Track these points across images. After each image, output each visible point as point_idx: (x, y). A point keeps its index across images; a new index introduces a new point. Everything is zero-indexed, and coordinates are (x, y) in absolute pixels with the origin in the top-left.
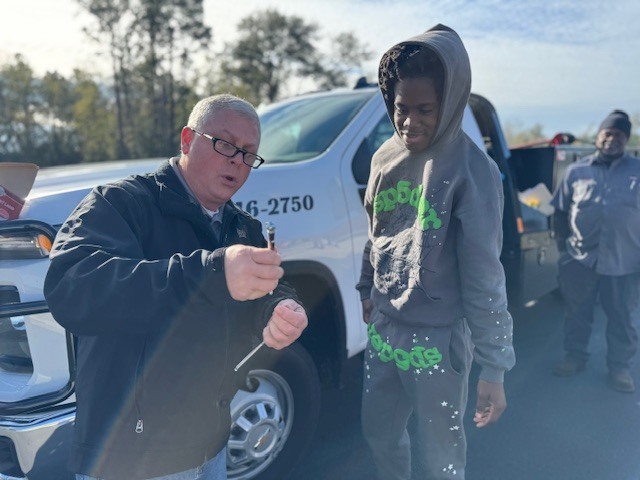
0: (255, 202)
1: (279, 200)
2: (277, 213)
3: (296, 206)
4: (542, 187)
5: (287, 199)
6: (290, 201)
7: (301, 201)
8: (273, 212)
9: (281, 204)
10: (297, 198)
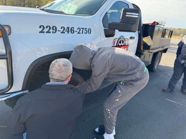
0: (73, 28)
1: (81, 28)
2: (80, 33)
3: (86, 31)
4: (149, 37)
5: (83, 29)
6: (84, 29)
7: (87, 30)
8: (79, 33)
9: (82, 30)
10: (87, 29)
